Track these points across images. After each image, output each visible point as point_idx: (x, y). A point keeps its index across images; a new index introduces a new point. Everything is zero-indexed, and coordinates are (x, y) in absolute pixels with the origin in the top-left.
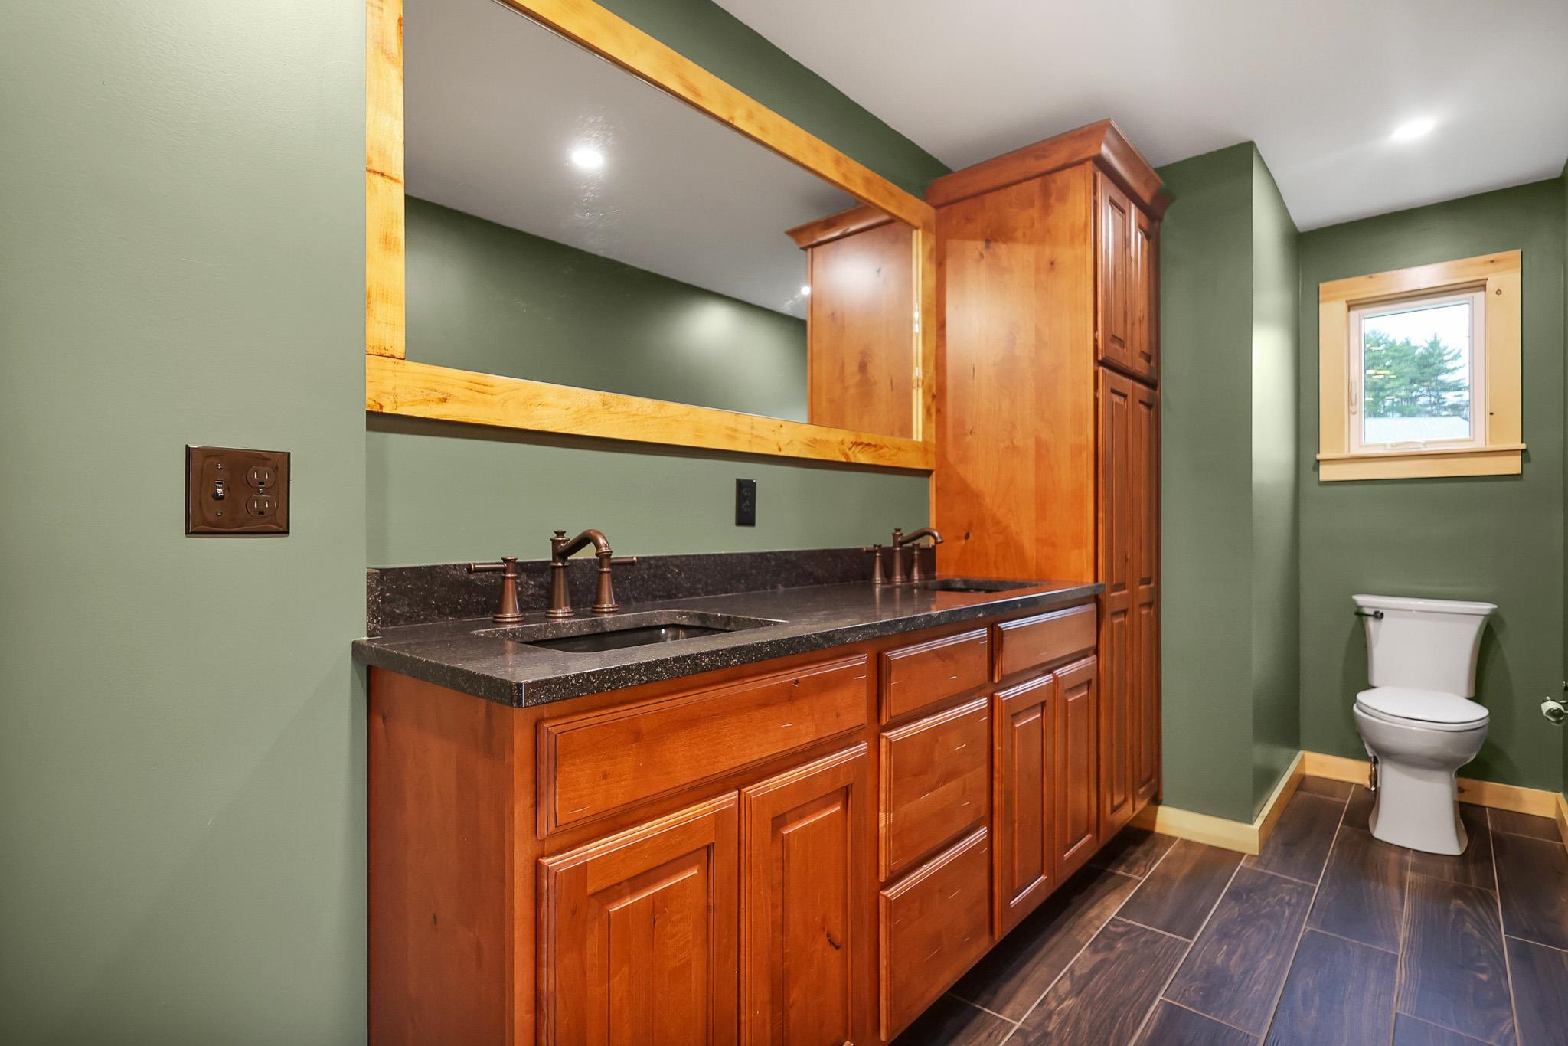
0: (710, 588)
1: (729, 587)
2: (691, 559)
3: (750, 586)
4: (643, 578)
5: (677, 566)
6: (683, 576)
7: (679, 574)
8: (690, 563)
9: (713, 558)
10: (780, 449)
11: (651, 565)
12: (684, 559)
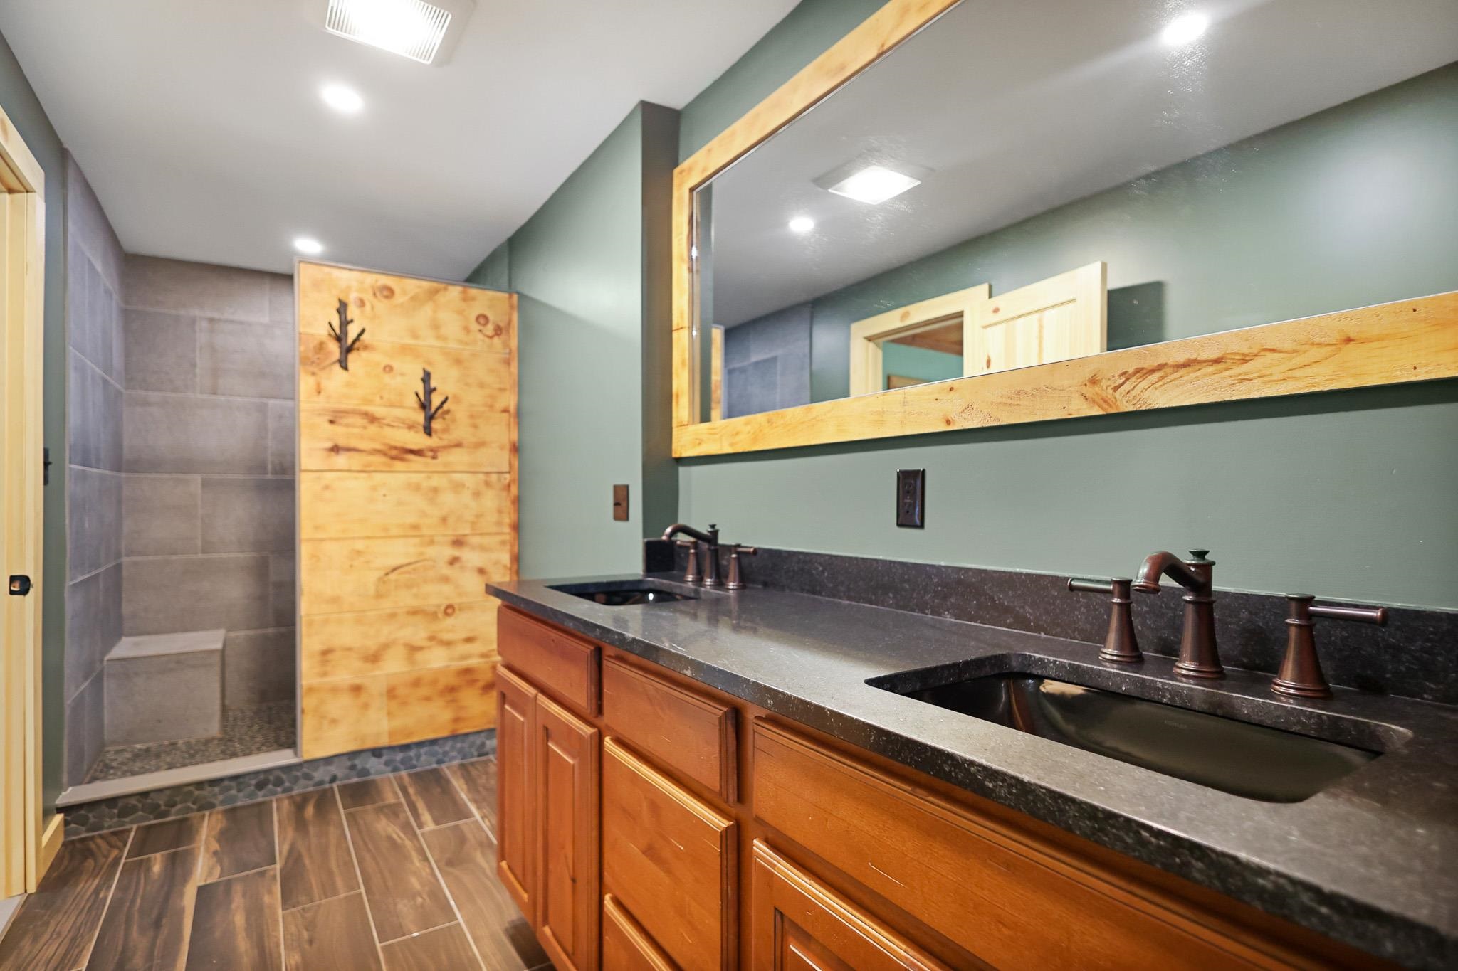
0: (852, 594)
1: (873, 598)
2: (834, 559)
3: (901, 603)
4: (794, 571)
5: (821, 564)
6: (826, 574)
7: (823, 572)
8: (832, 563)
9: (855, 562)
10: (948, 422)
11: (800, 559)
12: (827, 558)
